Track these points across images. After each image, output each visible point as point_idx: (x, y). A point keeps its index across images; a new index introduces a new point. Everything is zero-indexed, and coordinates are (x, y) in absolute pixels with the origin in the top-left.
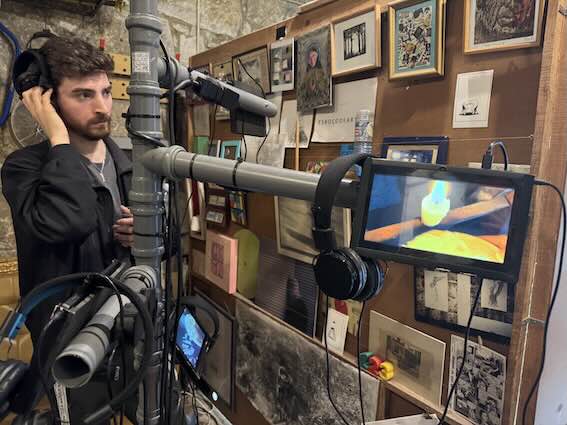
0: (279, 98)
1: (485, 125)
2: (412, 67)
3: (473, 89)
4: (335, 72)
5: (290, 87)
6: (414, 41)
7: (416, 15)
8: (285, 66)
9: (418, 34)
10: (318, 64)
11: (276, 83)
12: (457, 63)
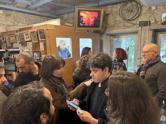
0: (19, 43)
1: (43, 50)
2: (35, 41)
3: (42, 45)
4: (26, 40)
5: (20, 42)
6: (34, 37)
7: (34, 34)
8: (18, 38)
9: (34, 36)
10: (23, 39)
11: (17, 41)
12: (40, 41)
